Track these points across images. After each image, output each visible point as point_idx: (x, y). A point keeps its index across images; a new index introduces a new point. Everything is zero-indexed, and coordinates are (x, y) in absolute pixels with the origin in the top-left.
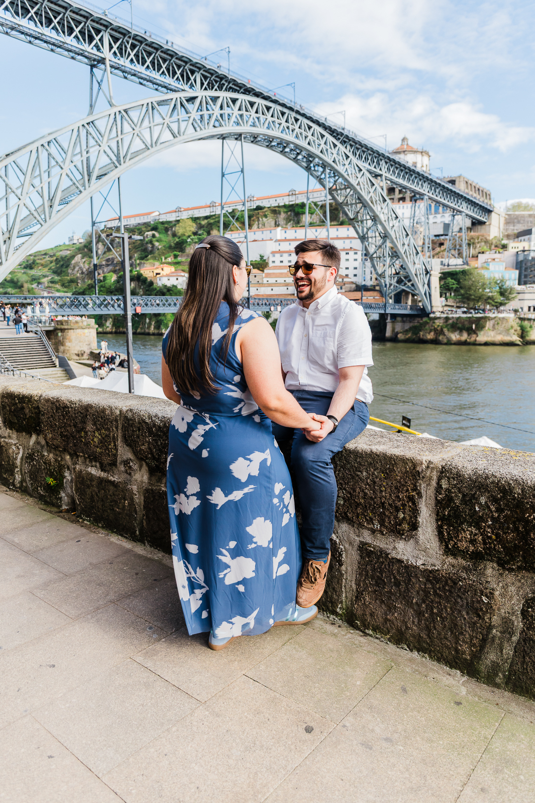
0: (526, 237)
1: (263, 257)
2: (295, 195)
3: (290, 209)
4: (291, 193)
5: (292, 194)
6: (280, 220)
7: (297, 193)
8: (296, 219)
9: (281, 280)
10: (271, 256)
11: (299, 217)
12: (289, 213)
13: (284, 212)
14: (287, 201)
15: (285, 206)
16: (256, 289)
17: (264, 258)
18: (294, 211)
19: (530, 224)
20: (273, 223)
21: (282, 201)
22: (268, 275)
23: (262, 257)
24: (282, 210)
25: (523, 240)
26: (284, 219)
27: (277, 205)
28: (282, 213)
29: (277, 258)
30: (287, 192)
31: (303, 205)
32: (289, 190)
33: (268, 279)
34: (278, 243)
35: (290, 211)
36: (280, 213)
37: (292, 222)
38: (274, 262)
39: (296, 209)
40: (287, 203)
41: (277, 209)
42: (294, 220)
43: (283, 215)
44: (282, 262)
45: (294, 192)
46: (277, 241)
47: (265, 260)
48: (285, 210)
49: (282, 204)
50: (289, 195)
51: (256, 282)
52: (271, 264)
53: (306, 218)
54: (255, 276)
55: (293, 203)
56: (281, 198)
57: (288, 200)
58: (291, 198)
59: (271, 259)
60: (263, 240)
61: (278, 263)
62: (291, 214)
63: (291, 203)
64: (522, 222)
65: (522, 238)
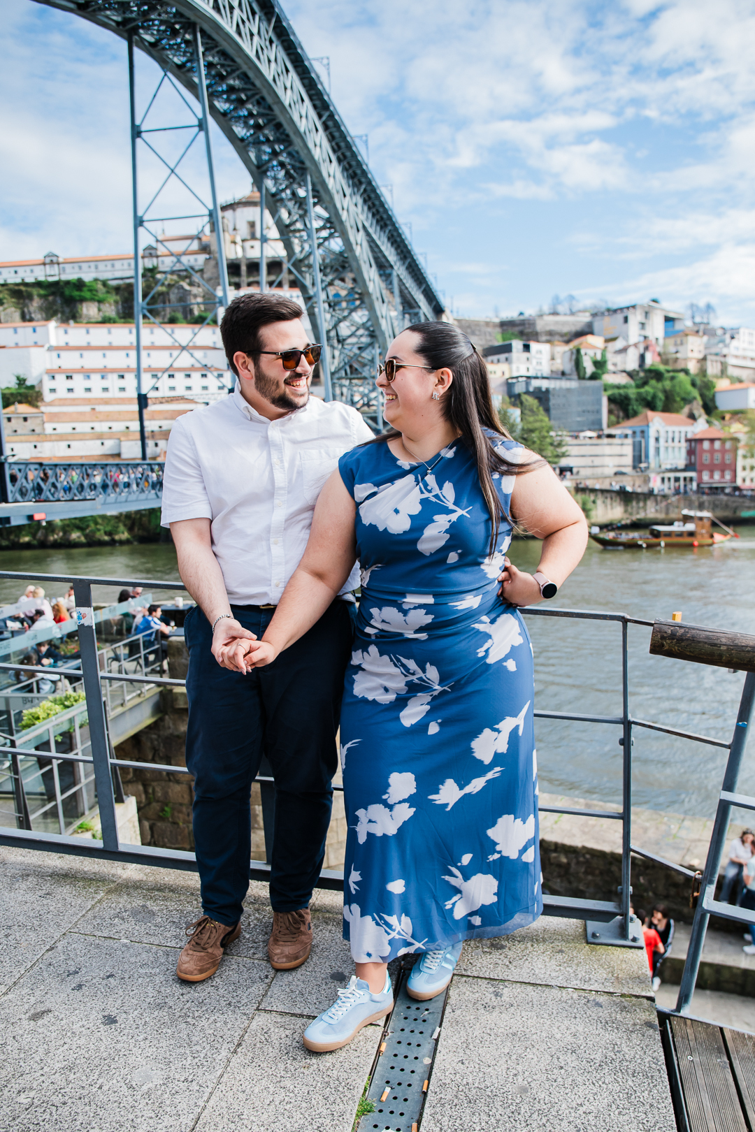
0: (503, 357)
1: (25, 380)
2: (58, 264)
3: (53, 289)
4: (48, 260)
5: (52, 262)
6: (32, 309)
7: (61, 260)
8: (67, 310)
9: (83, 427)
10: (46, 379)
11: (75, 307)
12: (51, 298)
13: (40, 296)
14: (40, 274)
15: (38, 284)
16: (32, 445)
17: (28, 383)
18: (62, 295)
19: (488, 338)
20: (17, 315)
21: (28, 273)
22: (55, 417)
23: (21, 381)
24: (35, 291)
25: (495, 361)
26: (41, 308)
27: (19, 281)
28: (36, 299)
29: (61, 383)
30: (40, 257)
31: (80, 284)
32: (45, 253)
33: (55, 425)
34: (55, 354)
35: (53, 294)
36: (30, 297)
37: (59, 315)
38: (53, 390)
39: (67, 292)
40: (42, 278)
41: (23, 288)
42: (63, 313)
43: (36, 303)
44: (70, 390)
45: (55, 259)
46: (51, 349)
47: (32, 387)
48: (42, 292)
49: (30, 280)
50: (44, 264)
51: (27, 431)
52: (48, 397)
53: (90, 310)
54: (25, 419)
55: (55, 279)
56: (28, 269)
57: (43, 273)
58: (50, 270)
59: (47, 384)
60: (17, 346)
61: (62, 393)
62: (54, 302)
63: (51, 279)
64: (477, 333)
65: (495, 358)
